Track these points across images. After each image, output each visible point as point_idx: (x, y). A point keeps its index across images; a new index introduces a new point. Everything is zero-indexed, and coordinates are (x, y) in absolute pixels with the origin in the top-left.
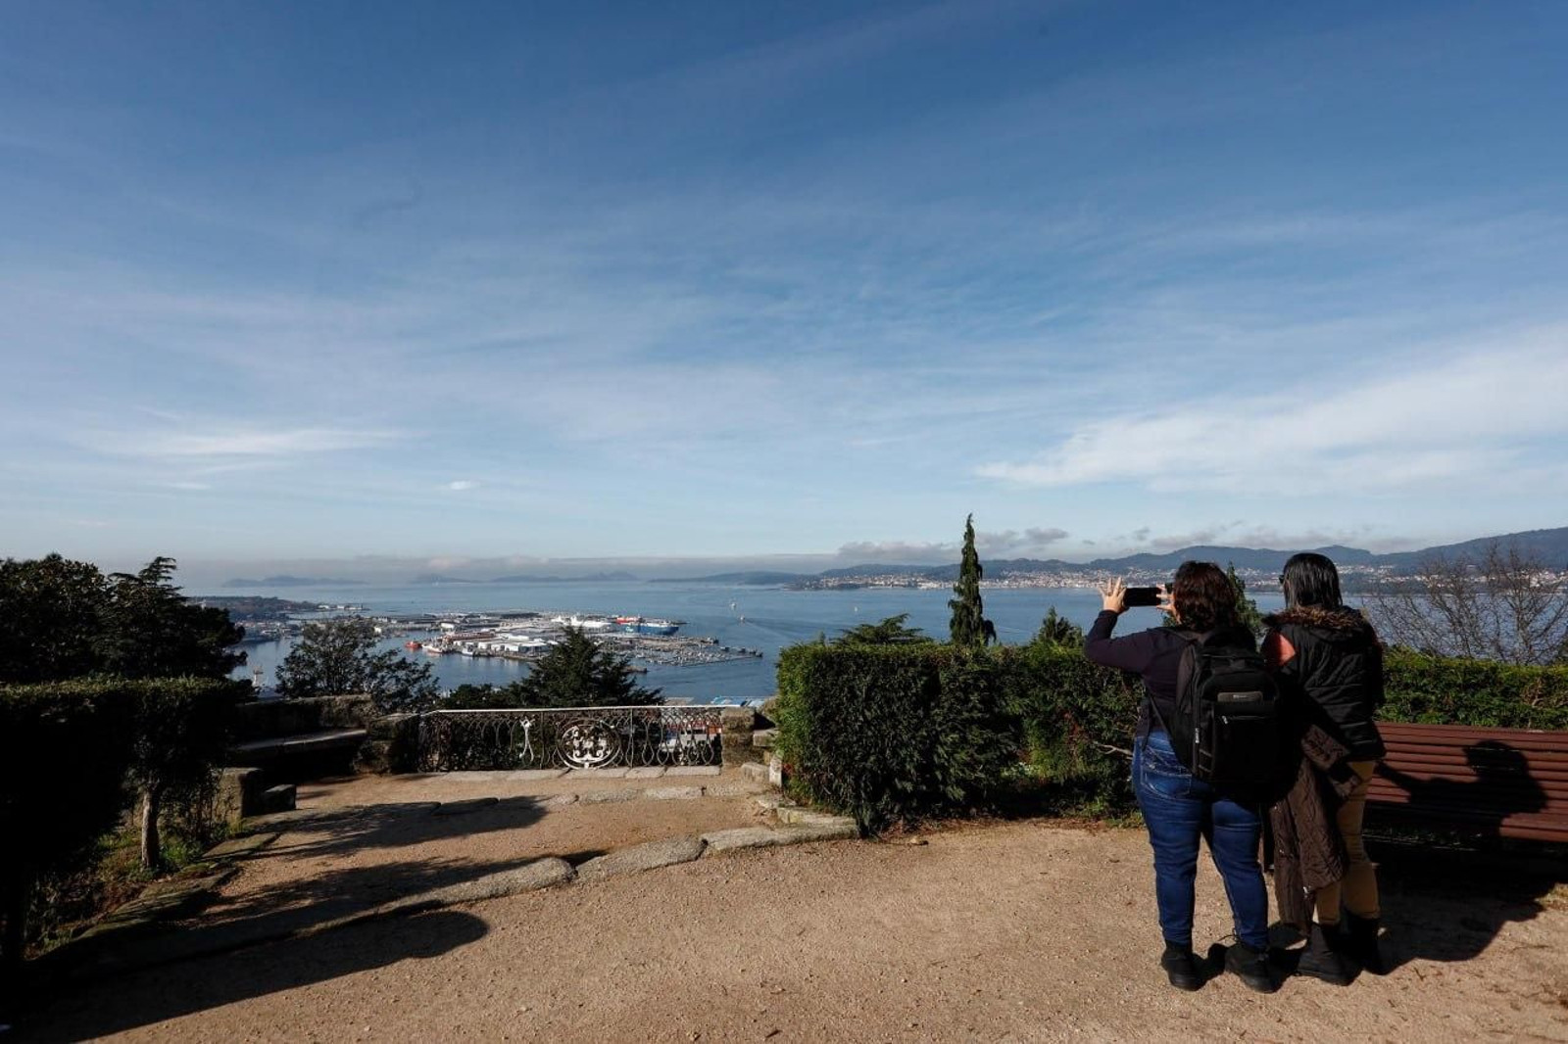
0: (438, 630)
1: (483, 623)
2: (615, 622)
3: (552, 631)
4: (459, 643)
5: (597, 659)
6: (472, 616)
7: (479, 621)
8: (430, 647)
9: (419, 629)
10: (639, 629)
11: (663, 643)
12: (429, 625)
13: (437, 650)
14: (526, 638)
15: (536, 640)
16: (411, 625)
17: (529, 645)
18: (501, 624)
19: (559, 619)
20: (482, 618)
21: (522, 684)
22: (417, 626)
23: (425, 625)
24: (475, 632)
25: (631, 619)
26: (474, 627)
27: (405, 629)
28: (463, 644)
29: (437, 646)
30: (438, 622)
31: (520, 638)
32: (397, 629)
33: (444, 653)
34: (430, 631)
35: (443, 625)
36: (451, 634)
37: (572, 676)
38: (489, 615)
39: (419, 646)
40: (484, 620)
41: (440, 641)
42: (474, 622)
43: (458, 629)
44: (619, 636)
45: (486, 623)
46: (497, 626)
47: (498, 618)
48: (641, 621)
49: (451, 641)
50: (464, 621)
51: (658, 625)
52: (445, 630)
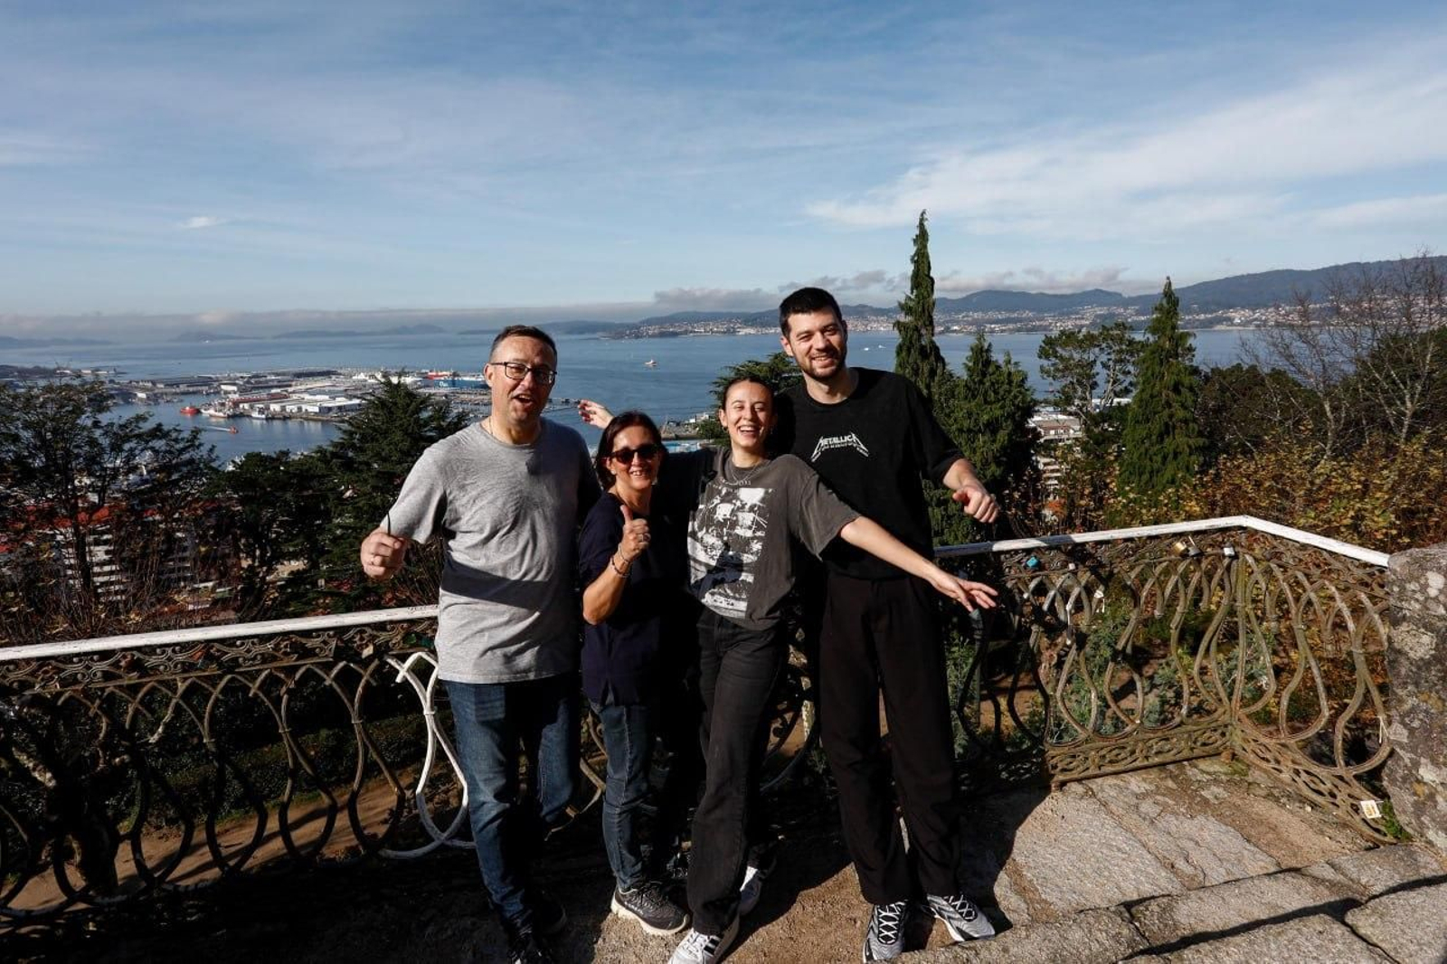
0: (218, 393)
1: (271, 384)
2: (426, 377)
3: (356, 389)
4: (246, 406)
6: (254, 377)
7: (267, 382)
8: (212, 411)
9: (194, 393)
10: (453, 383)
11: (482, 397)
12: (205, 388)
13: (221, 414)
14: (327, 397)
15: (338, 399)
16: (183, 388)
17: (330, 405)
18: (294, 383)
19: (362, 376)
20: (269, 378)
22: (191, 389)
23: (200, 388)
24: (264, 394)
25: (444, 373)
26: (262, 388)
27: (176, 394)
28: (252, 407)
29: (220, 411)
30: (215, 384)
31: (319, 397)
32: (166, 394)
33: (229, 417)
34: (208, 394)
35: (223, 387)
36: (236, 397)
38: (277, 374)
39: (198, 412)
40: (273, 380)
41: (223, 404)
42: (260, 382)
43: (242, 391)
44: (432, 391)
45: (276, 383)
46: (290, 386)
47: (289, 378)
48: (455, 375)
49: (236, 404)
50: (248, 382)
51: (473, 379)
52: (227, 393)
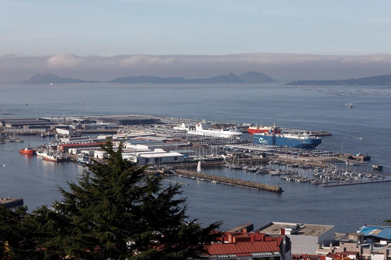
0: (53, 136)
1: (99, 130)
2: (245, 131)
3: (175, 141)
4: (74, 151)
5: (141, 184)
6: (87, 121)
7: (95, 127)
8: (45, 155)
9: (34, 134)
10: (274, 141)
11: (302, 159)
12: (43, 130)
13: (52, 158)
14: (145, 147)
15: (156, 150)
16: (26, 129)
17: (148, 156)
18: (119, 130)
19: (183, 127)
20: (98, 123)
21: (53, 209)
22: (32, 131)
23: (38, 130)
24: (91, 139)
25: (266, 128)
26: (91, 133)
27: (19, 134)
28: (78, 152)
29: (52, 154)
30: (52, 127)
31: (139, 147)
32: (12, 134)
33: (59, 161)
34: (44, 137)
35: (58, 130)
36: (66, 141)
37: (105, 203)
38: (106, 120)
39: (33, 154)
40: (100, 126)
41: (55, 148)
42: (89, 128)
43: (73, 135)
44: (251, 148)
45: (103, 130)
46: (115, 133)
47: (115, 125)
48: (277, 131)
49: (66, 148)
50: (79, 127)
51: (295, 137)
52: (60, 136)
